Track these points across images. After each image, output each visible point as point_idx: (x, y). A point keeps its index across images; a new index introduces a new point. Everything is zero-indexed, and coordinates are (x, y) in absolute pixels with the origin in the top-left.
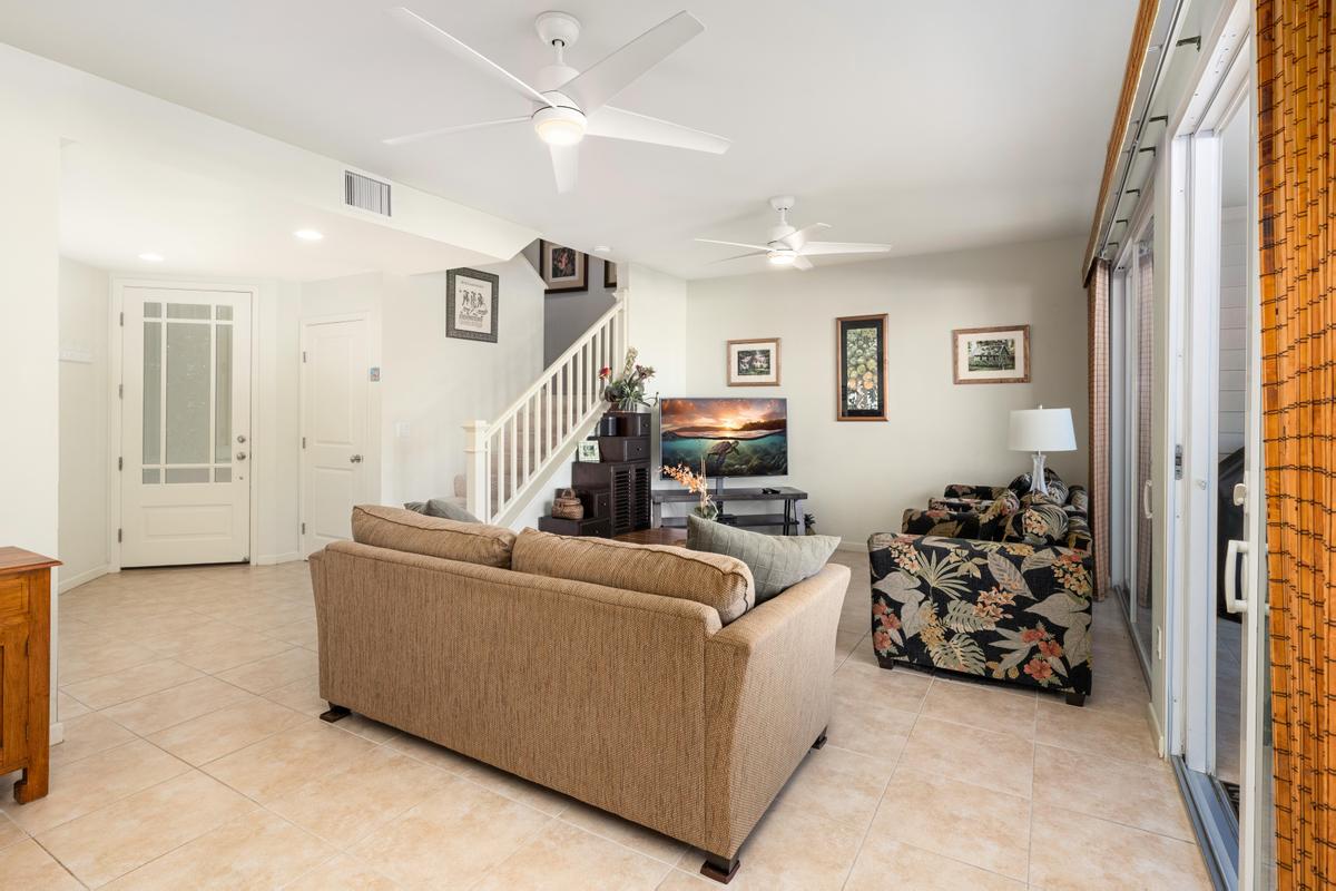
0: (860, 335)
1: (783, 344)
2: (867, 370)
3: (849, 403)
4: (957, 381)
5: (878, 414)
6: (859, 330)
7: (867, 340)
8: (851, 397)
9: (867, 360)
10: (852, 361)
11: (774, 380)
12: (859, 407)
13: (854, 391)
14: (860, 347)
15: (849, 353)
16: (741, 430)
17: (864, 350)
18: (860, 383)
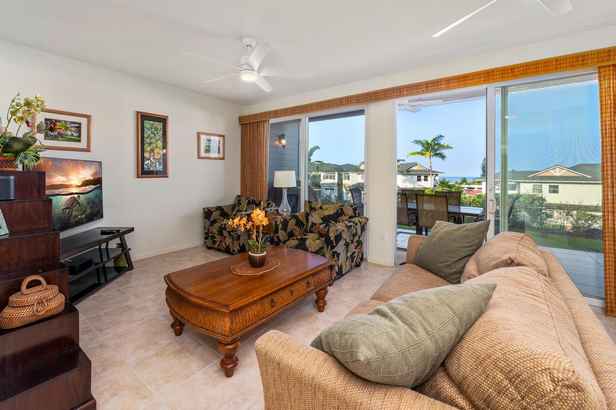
0: (153, 125)
1: (93, 119)
2: (157, 147)
3: (145, 166)
4: (199, 157)
5: (163, 174)
6: (152, 122)
7: (156, 129)
8: (146, 162)
9: (157, 141)
10: (148, 140)
11: (85, 147)
12: (152, 169)
13: (148, 159)
14: (152, 133)
15: (145, 135)
16: (81, 186)
17: (155, 135)
18: (152, 154)
